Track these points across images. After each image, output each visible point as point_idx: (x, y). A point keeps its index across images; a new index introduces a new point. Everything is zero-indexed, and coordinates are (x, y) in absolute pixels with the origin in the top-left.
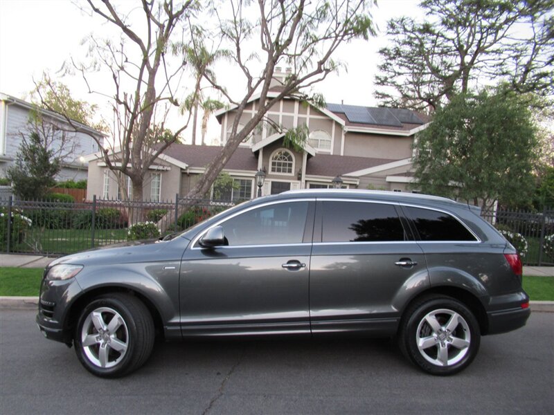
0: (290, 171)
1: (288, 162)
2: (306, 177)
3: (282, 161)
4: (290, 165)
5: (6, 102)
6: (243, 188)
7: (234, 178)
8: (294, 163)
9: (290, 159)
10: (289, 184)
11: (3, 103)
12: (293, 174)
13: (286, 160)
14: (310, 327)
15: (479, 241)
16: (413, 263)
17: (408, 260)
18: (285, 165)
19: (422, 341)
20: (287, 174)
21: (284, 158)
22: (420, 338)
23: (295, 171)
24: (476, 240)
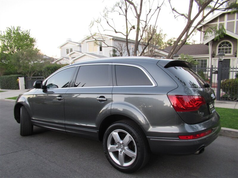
0: (230, 52)
1: (228, 47)
3: (225, 47)
4: (230, 49)
5: (113, 39)
6: (202, 64)
7: (197, 59)
8: (232, 47)
9: (230, 45)
10: (229, 60)
11: (112, 40)
12: (232, 54)
13: (227, 46)
14: (65, 128)
15: (154, 85)
16: (105, 99)
17: (103, 97)
18: (226, 49)
19: (110, 147)
20: (228, 54)
21: (226, 45)
22: (110, 145)
23: (233, 52)
24: (152, 85)
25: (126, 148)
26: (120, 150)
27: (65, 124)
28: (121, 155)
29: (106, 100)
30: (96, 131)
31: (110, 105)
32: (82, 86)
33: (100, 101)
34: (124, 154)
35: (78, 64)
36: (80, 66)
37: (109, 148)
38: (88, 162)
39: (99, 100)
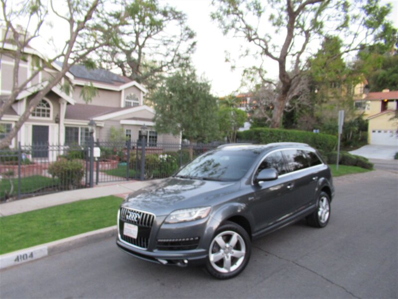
0: (48, 116)
1: (46, 108)
2: (65, 121)
3: (41, 108)
4: (49, 111)
8: (52, 108)
9: (48, 106)
10: (48, 127)
12: (51, 118)
13: (44, 107)
18: (44, 111)
20: (46, 118)
21: (42, 105)
23: (54, 116)
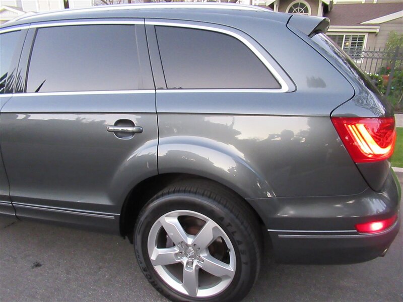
9: (307, 10)
14: (14, 209)
15: (285, 88)
16: (134, 129)
17: (129, 123)
19: (155, 253)
22: (156, 248)
24: (280, 87)
25: (204, 255)
26: (185, 260)
27: (11, 199)
28: (190, 271)
29: (140, 132)
30: (111, 216)
31: (153, 146)
32: (37, 91)
33: (119, 134)
34: (197, 269)
35: (30, 23)
36: (38, 29)
37: (153, 257)
38: (94, 290)
39: (116, 132)
